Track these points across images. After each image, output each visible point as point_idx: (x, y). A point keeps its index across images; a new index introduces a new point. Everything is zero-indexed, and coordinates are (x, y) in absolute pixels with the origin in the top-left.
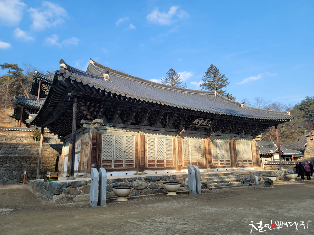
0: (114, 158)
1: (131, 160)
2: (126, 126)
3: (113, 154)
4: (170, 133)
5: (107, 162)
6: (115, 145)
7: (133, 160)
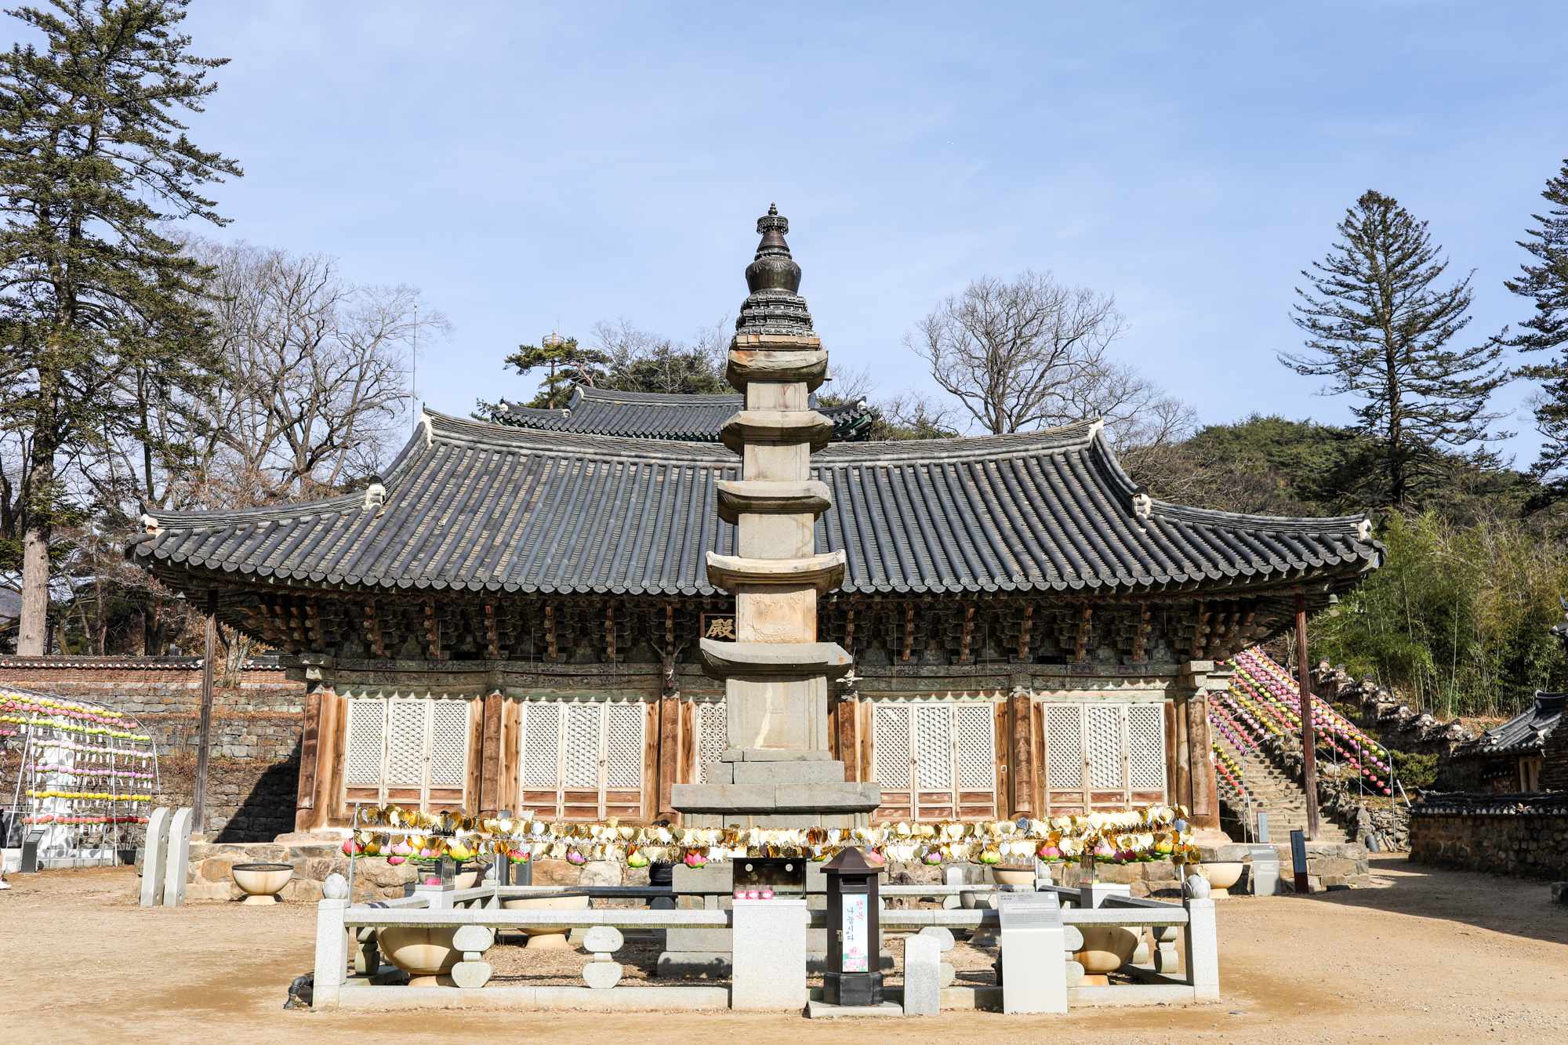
0: (386, 782)
1: (453, 791)
2: (431, 666)
3: (382, 767)
4: (629, 682)
5: (361, 793)
6: (389, 737)
7: (460, 791)
